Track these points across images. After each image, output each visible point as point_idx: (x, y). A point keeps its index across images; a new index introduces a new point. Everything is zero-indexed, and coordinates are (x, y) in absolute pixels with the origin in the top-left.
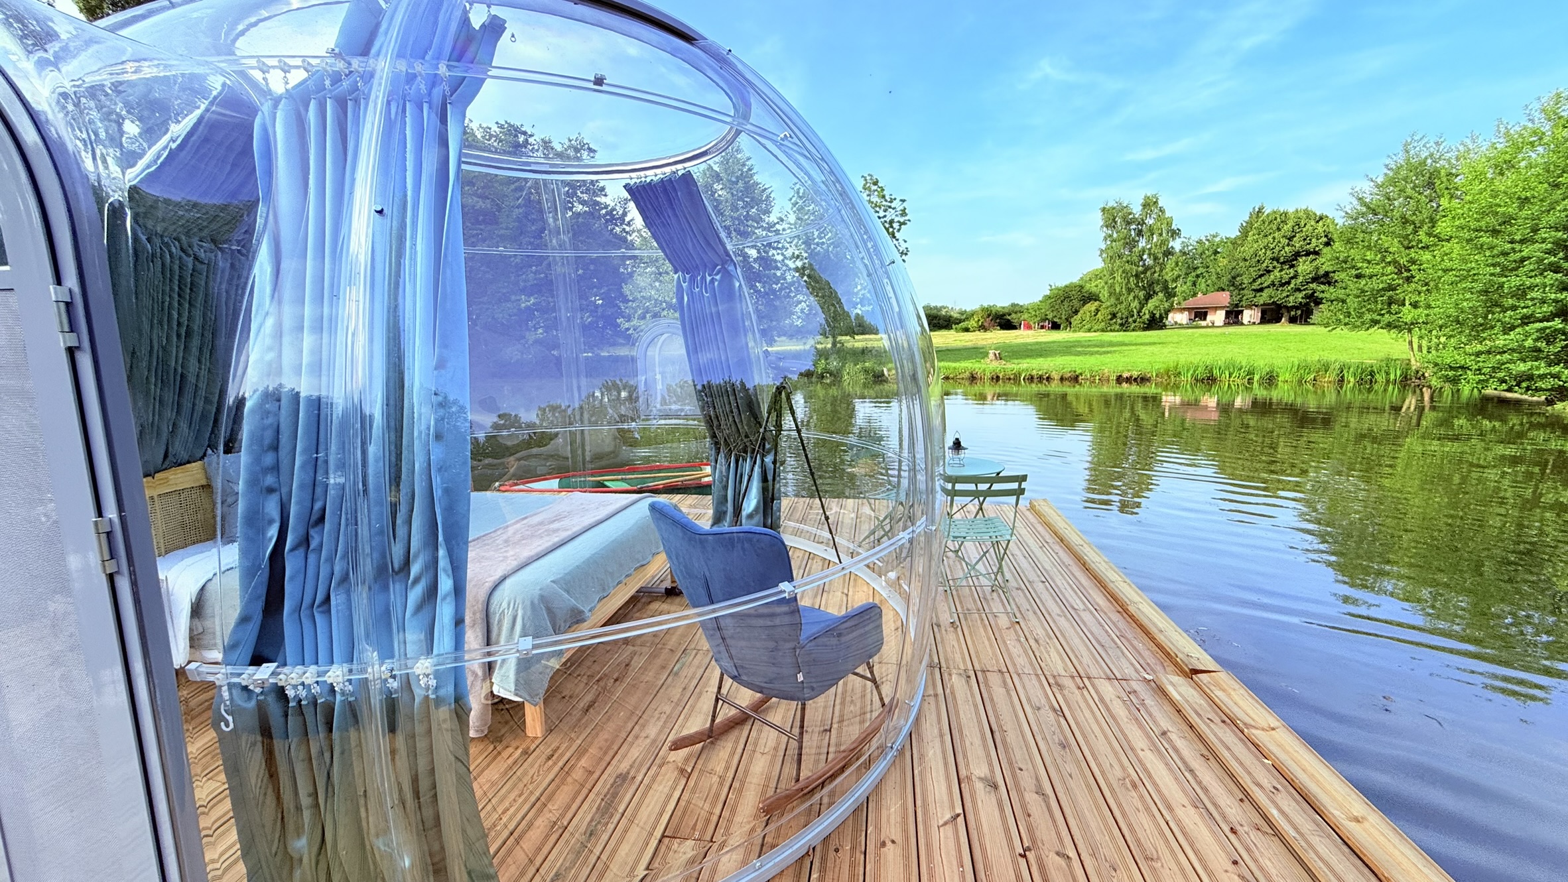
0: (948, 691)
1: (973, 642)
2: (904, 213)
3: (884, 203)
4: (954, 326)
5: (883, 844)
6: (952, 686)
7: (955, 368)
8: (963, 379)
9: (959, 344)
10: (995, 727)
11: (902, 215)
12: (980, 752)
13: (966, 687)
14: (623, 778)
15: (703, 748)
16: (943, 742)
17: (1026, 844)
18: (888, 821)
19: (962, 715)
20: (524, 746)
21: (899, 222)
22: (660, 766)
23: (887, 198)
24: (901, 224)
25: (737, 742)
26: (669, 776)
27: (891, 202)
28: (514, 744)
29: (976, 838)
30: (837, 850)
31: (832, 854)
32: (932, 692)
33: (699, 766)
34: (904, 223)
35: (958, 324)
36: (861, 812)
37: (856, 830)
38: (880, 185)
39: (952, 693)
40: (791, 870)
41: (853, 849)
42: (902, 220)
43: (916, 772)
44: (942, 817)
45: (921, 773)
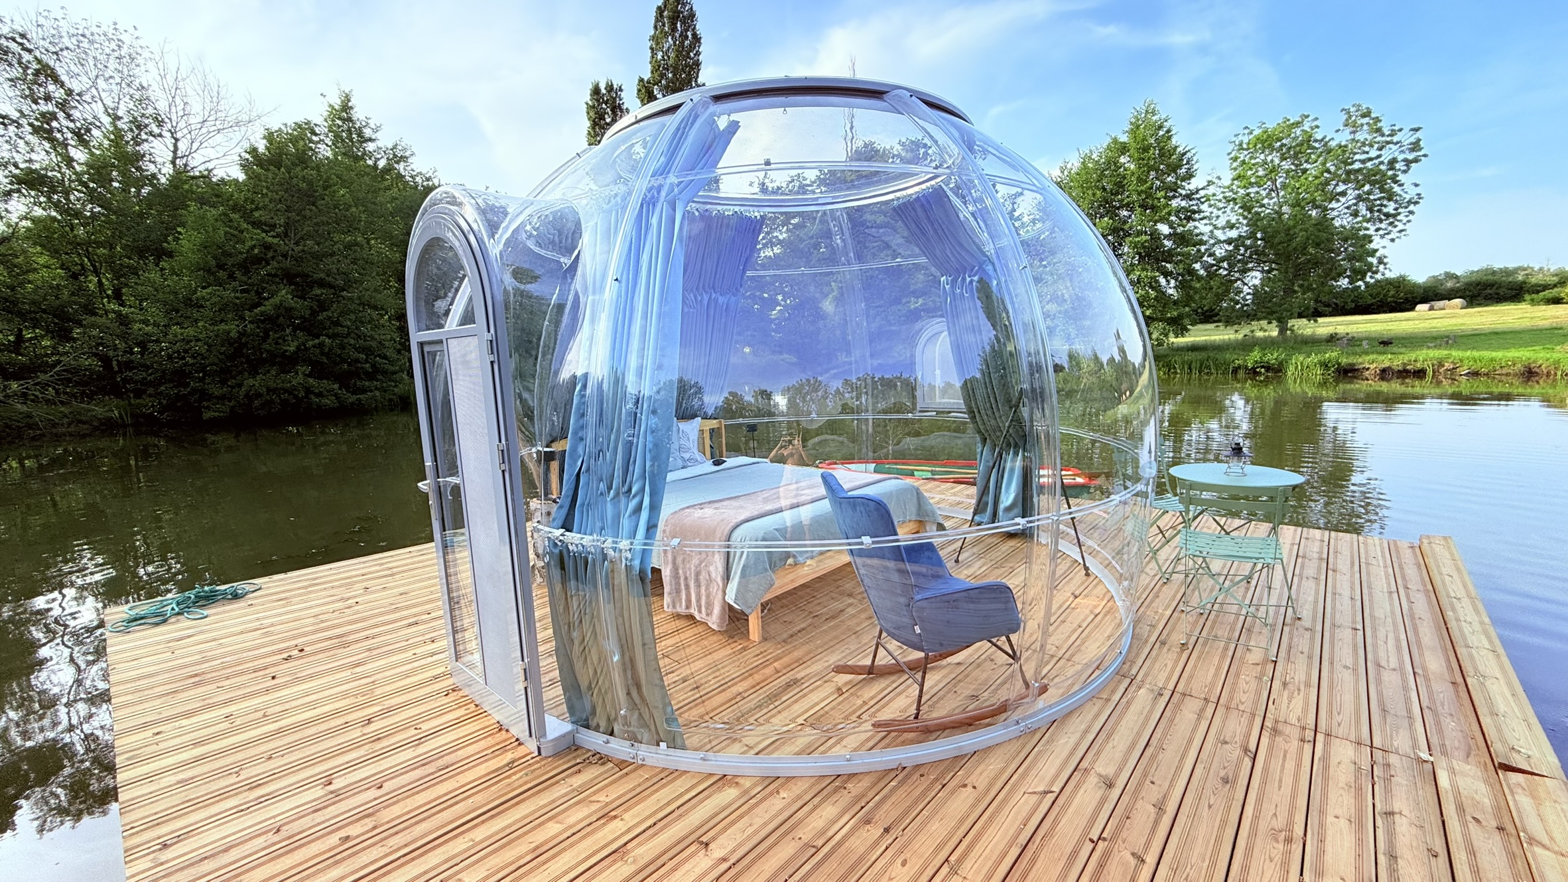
0: (1124, 700)
1: (1195, 666)
2: (1416, 146)
3: (1379, 139)
4: (1527, 297)
5: (965, 786)
6: (1133, 698)
7: (1492, 360)
8: (1507, 375)
9: (1526, 324)
10: (1154, 742)
11: (1412, 150)
12: (1118, 756)
13: (1149, 702)
14: (796, 681)
15: (864, 679)
16: (1082, 737)
17: (1104, 835)
18: (981, 773)
19: (1123, 723)
20: (745, 644)
21: (1405, 160)
22: (826, 682)
23: (1386, 131)
24: (1408, 163)
25: (894, 682)
26: (829, 688)
27: (1392, 134)
28: (739, 642)
29: (1056, 812)
30: (922, 775)
31: (917, 775)
32: (1105, 696)
33: (851, 691)
34: (1416, 160)
35: (1538, 292)
36: (959, 760)
37: (947, 771)
38: (1373, 115)
39: (1129, 703)
40: (877, 775)
41: (936, 780)
42: (1411, 156)
43: (1036, 749)
44: (1036, 786)
45: (1040, 752)
